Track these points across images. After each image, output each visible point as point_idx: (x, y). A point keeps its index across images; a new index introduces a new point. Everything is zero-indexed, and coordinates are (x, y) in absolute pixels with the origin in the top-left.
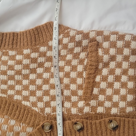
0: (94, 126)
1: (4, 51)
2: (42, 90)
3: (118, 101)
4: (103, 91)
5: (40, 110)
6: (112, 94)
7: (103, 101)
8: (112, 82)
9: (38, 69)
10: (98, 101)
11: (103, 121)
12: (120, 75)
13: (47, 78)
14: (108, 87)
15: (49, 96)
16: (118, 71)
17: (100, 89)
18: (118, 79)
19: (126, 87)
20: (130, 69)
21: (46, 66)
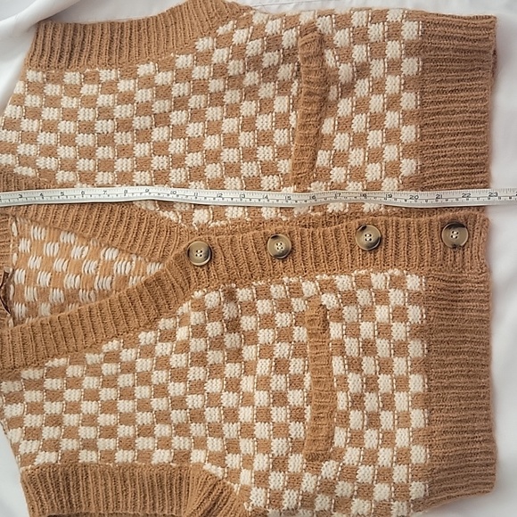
0: (320, 241)
1: (88, 70)
2: (184, 166)
3: (378, 178)
4: (340, 158)
5: (180, 217)
6: (364, 163)
7: (343, 181)
8: (364, 131)
9: (174, 113)
10: (329, 184)
11: (344, 229)
12: (381, 111)
13: (196, 136)
14: (352, 147)
15: (204, 180)
16: (377, 103)
17: (333, 152)
18: (376, 121)
19: (398, 142)
20: (404, 94)
21: (192, 106)
